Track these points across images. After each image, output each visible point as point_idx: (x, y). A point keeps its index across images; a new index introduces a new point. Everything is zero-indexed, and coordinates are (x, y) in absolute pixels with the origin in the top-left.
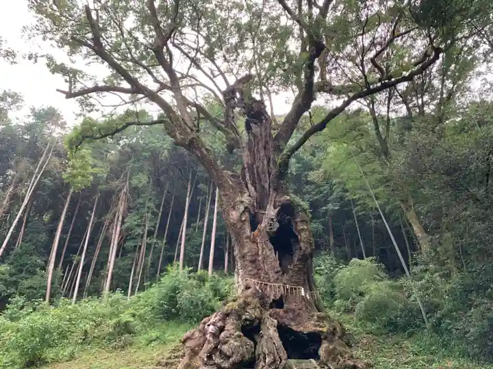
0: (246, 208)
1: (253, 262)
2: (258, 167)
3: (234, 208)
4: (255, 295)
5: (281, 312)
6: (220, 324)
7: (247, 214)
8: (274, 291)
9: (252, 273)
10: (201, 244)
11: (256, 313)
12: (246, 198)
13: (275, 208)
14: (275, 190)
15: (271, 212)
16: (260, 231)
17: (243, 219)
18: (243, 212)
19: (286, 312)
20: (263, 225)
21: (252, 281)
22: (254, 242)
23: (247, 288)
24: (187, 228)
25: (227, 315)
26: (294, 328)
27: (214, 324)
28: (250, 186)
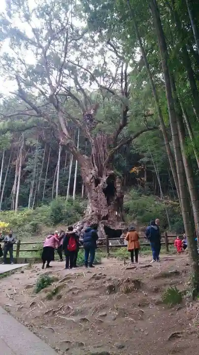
0: (93, 176)
1: (96, 200)
2: (99, 155)
3: (87, 176)
4: (96, 214)
5: (106, 221)
6: (81, 226)
7: (93, 179)
8: (104, 213)
9: (95, 205)
10: (68, 180)
11: (96, 222)
12: (93, 172)
13: (106, 176)
14: (107, 167)
15: (104, 179)
16: (99, 187)
17: (92, 181)
18: (92, 178)
19: (109, 221)
20: (101, 184)
21: (95, 209)
22: (96, 191)
23: (93, 211)
24: (60, 169)
25: (84, 222)
26: (111, 228)
27: (79, 226)
28: (95, 166)
